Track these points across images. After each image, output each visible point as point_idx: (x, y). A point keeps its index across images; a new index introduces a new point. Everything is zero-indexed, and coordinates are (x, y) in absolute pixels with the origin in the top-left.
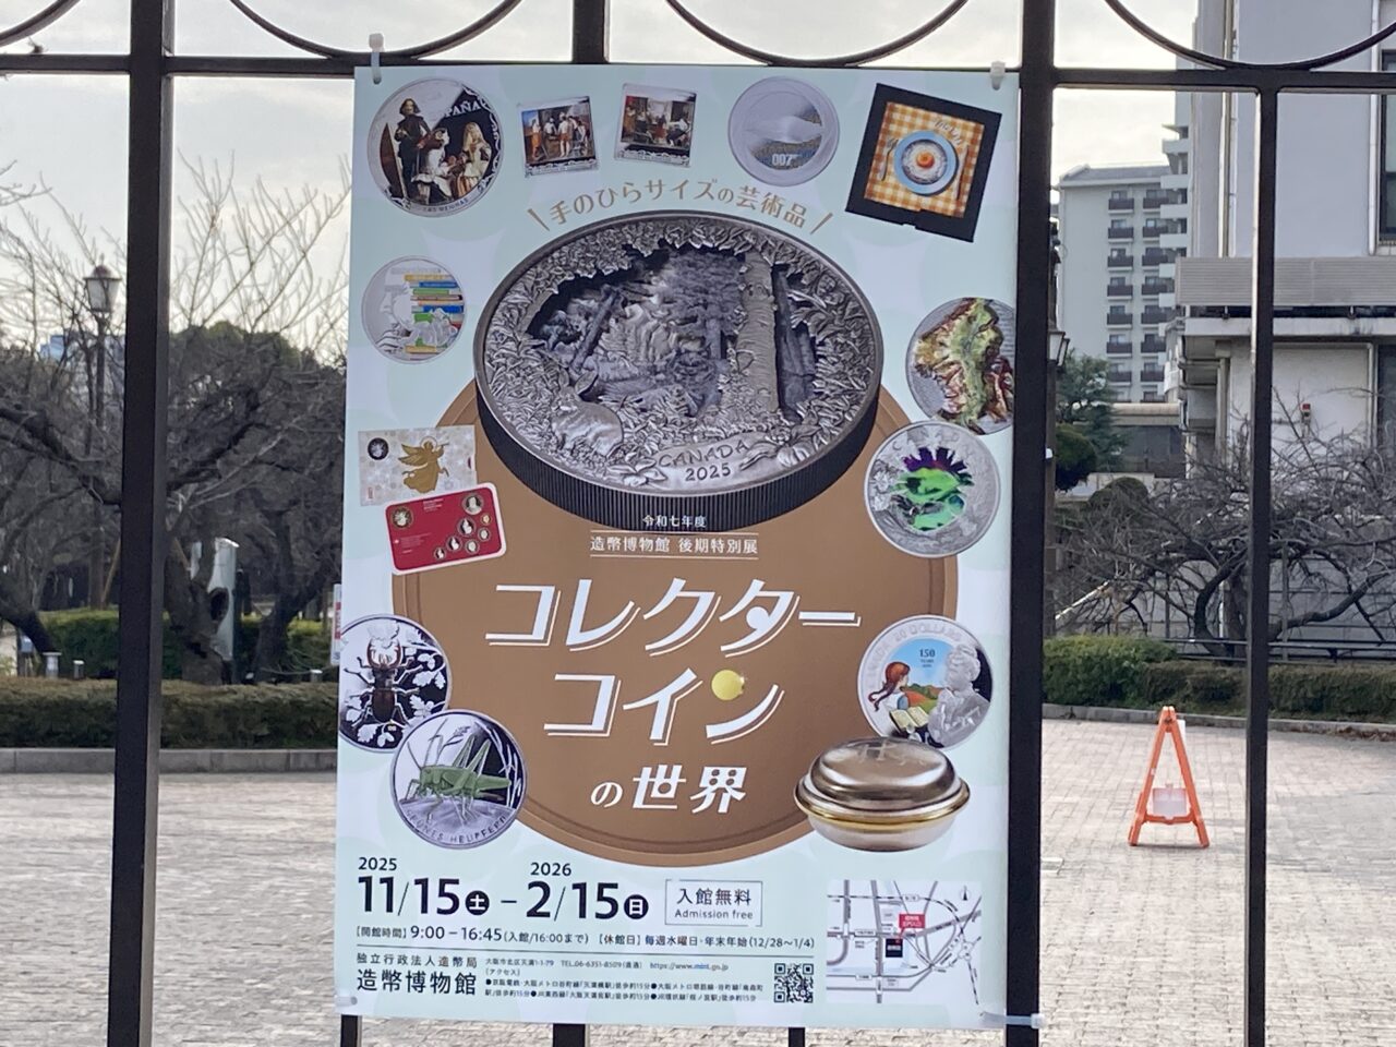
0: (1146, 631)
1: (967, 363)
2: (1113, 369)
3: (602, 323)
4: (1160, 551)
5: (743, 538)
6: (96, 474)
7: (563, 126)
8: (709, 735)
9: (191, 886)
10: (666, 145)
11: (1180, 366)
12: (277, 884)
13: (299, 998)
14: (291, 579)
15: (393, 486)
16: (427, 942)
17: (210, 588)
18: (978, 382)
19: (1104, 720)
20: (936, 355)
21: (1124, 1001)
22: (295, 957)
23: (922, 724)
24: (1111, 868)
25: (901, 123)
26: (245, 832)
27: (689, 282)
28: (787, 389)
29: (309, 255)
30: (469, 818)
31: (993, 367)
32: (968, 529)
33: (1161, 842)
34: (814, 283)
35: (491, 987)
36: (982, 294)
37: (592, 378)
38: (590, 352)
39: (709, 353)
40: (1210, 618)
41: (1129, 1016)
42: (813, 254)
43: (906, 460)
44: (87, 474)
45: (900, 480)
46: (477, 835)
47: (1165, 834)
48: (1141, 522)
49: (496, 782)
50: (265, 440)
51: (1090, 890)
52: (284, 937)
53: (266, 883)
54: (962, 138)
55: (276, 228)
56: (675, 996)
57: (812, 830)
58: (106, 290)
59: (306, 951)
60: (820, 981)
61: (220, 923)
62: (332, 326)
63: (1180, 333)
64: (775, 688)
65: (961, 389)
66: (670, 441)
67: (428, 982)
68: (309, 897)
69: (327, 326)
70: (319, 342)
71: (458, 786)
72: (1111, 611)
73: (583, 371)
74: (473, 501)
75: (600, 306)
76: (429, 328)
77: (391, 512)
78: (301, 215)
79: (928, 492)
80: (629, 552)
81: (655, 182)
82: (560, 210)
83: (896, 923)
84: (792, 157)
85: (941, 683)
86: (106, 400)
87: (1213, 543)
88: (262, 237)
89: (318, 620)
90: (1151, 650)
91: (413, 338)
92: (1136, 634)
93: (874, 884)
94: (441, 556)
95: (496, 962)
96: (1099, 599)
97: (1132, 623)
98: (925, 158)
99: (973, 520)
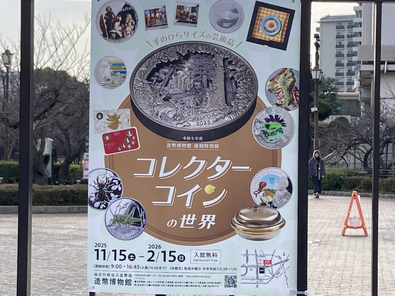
0: (348, 166)
1: (284, 88)
2: (338, 81)
3: (170, 76)
4: (352, 140)
5: (214, 144)
6: (6, 117)
7: (157, 15)
8: (204, 205)
9: (39, 250)
10: (189, 21)
11: (359, 80)
12: (67, 249)
13: (74, 286)
14: (70, 151)
15: (104, 127)
16: (116, 269)
17: (44, 154)
18: (288, 94)
19: (334, 195)
20: (275, 86)
21: (340, 285)
22: (73, 272)
23: (271, 201)
24: (336, 243)
25: (263, 13)
26: (56, 233)
27: (197, 63)
28: (228, 97)
29: (75, 46)
30: (129, 231)
31: (293, 89)
32: (285, 140)
33: (352, 235)
34: (236, 64)
35: (136, 283)
36: (289, 67)
37: (167, 93)
38: (166, 86)
39: (203, 85)
40: (369, 162)
41: (341, 290)
42: (236, 54)
43: (265, 119)
44: (4, 117)
45: (263, 125)
46: (131, 236)
47: (354, 232)
48: (346, 131)
49: (137, 220)
50: (61, 106)
51: (329, 250)
52: (69, 266)
53: (63, 249)
54: (283, 18)
55: (64, 38)
56: (194, 286)
57: (236, 234)
58: (9, 58)
59: (76, 271)
60: (239, 281)
61: (48, 262)
62: (83, 69)
63: (359, 69)
64: (225, 190)
65: (282, 96)
66: (191, 113)
67: (117, 282)
68: (76, 253)
69: (81, 69)
70: (78, 75)
71: (125, 221)
72: (336, 160)
73: (164, 92)
74: (129, 132)
75: (169, 71)
76: (116, 78)
77: (104, 136)
78: (73, 33)
79: (272, 129)
80: (179, 148)
81: (186, 32)
82: (156, 41)
83: (263, 263)
84: (229, 24)
85: (276, 188)
86: (9, 93)
87: (370, 138)
88: (60, 40)
89: (79, 164)
90: (349, 173)
91: (111, 81)
92: (345, 167)
93: (256, 251)
94: (120, 149)
95: (138, 275)
96: (333, 156)
97: (343, 164)
98: (271, 24)
99: (287, 137)
